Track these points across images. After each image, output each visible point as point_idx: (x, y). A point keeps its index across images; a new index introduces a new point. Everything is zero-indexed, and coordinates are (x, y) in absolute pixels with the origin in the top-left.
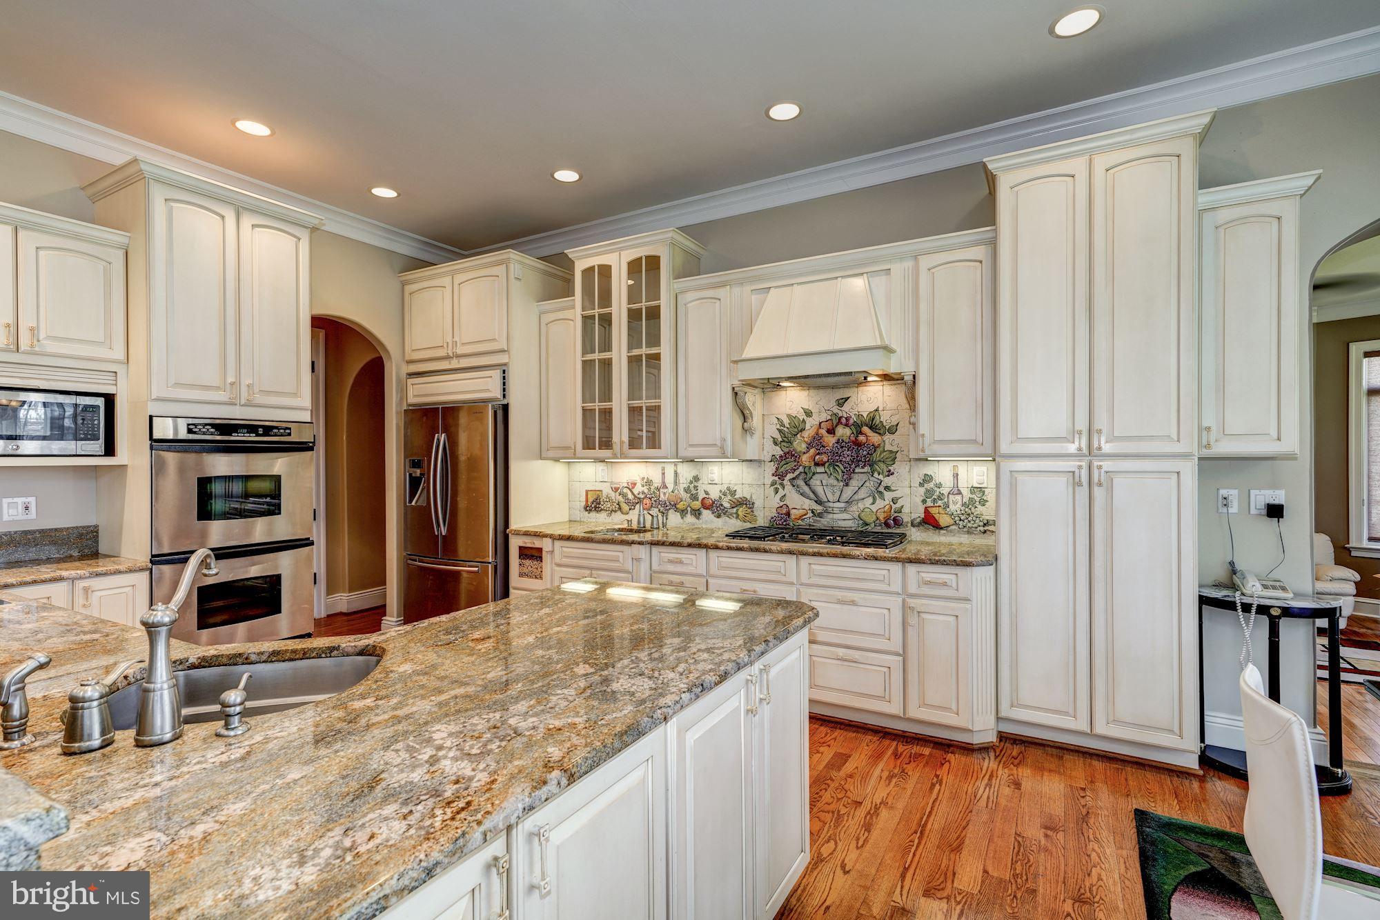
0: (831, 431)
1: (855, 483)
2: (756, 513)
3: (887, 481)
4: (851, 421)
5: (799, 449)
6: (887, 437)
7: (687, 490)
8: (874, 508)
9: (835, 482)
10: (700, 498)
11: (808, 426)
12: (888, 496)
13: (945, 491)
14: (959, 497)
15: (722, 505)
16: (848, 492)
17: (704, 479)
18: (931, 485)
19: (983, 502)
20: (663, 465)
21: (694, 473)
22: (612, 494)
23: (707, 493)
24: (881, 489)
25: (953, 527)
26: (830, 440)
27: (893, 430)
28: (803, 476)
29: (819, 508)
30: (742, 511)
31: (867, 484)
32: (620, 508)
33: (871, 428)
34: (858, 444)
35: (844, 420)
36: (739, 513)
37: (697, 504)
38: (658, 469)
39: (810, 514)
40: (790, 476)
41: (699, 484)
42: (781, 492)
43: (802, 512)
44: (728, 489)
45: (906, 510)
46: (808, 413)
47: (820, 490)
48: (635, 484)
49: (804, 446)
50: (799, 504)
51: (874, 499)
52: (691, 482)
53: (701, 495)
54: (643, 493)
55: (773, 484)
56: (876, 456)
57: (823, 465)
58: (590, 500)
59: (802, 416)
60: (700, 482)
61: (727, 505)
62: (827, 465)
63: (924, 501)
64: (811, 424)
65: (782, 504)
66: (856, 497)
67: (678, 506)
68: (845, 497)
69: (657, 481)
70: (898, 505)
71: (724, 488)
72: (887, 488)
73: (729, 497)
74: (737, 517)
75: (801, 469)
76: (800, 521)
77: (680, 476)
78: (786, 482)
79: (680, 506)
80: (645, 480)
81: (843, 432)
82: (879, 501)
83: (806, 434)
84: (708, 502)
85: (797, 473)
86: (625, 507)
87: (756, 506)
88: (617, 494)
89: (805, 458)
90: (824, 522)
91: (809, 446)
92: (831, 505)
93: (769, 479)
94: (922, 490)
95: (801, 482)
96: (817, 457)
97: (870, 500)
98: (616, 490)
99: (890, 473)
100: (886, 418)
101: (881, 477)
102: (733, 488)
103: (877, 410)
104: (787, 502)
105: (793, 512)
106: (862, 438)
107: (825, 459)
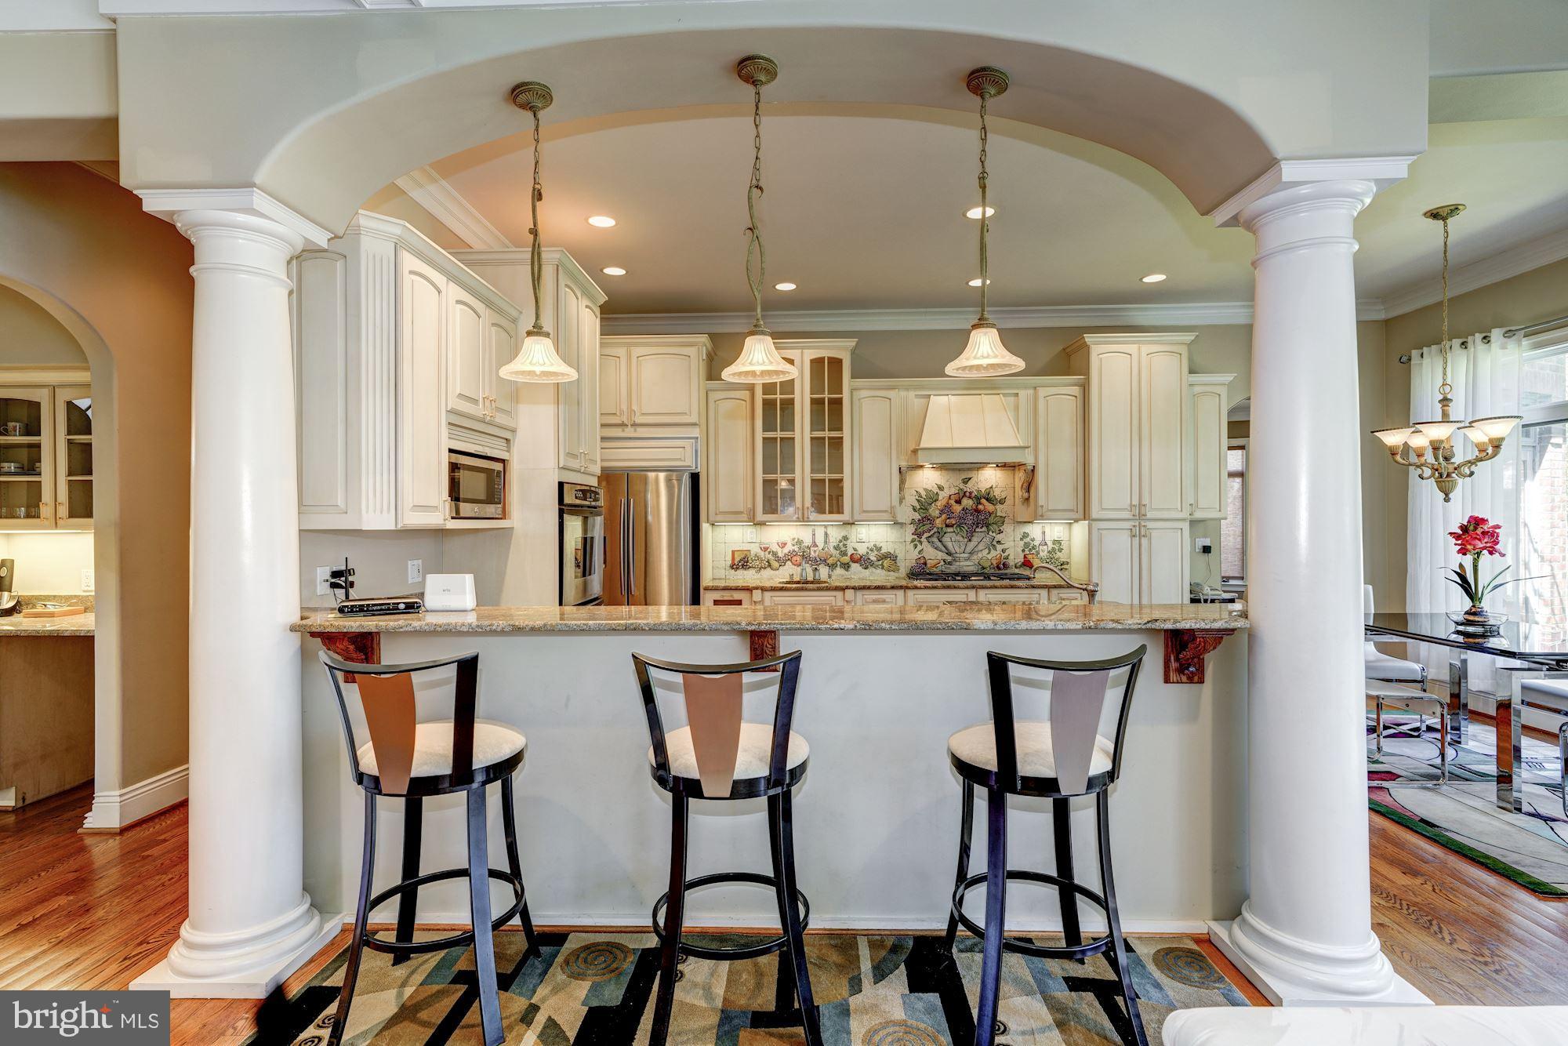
0: (958, 502)
1: (975, 540)
2: (899, 564)
3: (999, 537)
4: (973, 495)
5: (933, 514)
6: (999, 506)
7: (836, 548)
8: (989, 557)
9: (961, 539)
10: (849, 554)
11: (940, 498)
12: (999, 547)
13: (1037, 543)
14: (1045, 547)
15: (869, 559)
16: (971, 545)
17: (853, 538)
18: (1027, 540)
19: (1060, 550)
20: (813, 527)
21: (843, 533)
22: (762, 554)
23: (855, 550)
24: (995, 543)
25: (1042, 567)
26: (958, 508)
27: (1002, 502)
28: (937, 534)
29: (949, 558)
30: (886, 563)
31: (984, 540)
32: (770, 566)
33: (987, 500)
34: (977, 511)
35: (968, 494)
36: (885, 564)
37: (846, 559)
38: (809, 531)
39: (942, 563)
40: (926, 535)
41: (848, 542)
42: (919, 547)
43: (936, 561)
44: (875, 546)
45: (1011, 557)
46: (941, 488)
47: (950, 545)
48: (785, 544)
49: (938, 512)
50: (934, 556)
51: (990, 550)
52: (840, 541)
53: (850, 552)
54: (794, 551)
55: (912, 541)
56: (991, 520)
57: (952, 526)
58: (737, 559)
59: (936, 490)
60: (849, 541)
61: (873, 558)
62: (955, 526)
63: (1023, 551)
64: (943, 495)
65: (920, 556)
66: (976, 549)
67: (828, 562)
68: (969, 549)
69: (808, 541)
70: (1006, 554)
71: (871, 545)
72: (999, 542)
73: (876, 553)
74: (883, 568)
75: (935, 530)
76: (934, 569)
77: (830, 536)
78: (923, 539)
79: (830, 561)
80: (796, 540)
81: (967, 503)
82: (993, 551)
83: (939, 504)
84: (857, 557)
85: (932, 532)
86: (775, 564)
87: (898, 558)
88: (767, 553)
89: (938, 521)
90: (953, 569)
91: (942, 512)
92: (958, 555)
93: (909, 537)
94: (1022, 543)
95: (935, 540)
96: (948, 520)
97: (987, 551)
98: (766, 549)
99: (1001, 532)
100: (997, 493)
101: (994, 534)
102: (879, 545)
103: (991, 487)
104: (924, 554)
105: (928, 562)
106: (980, 507)
107: (954, 522)
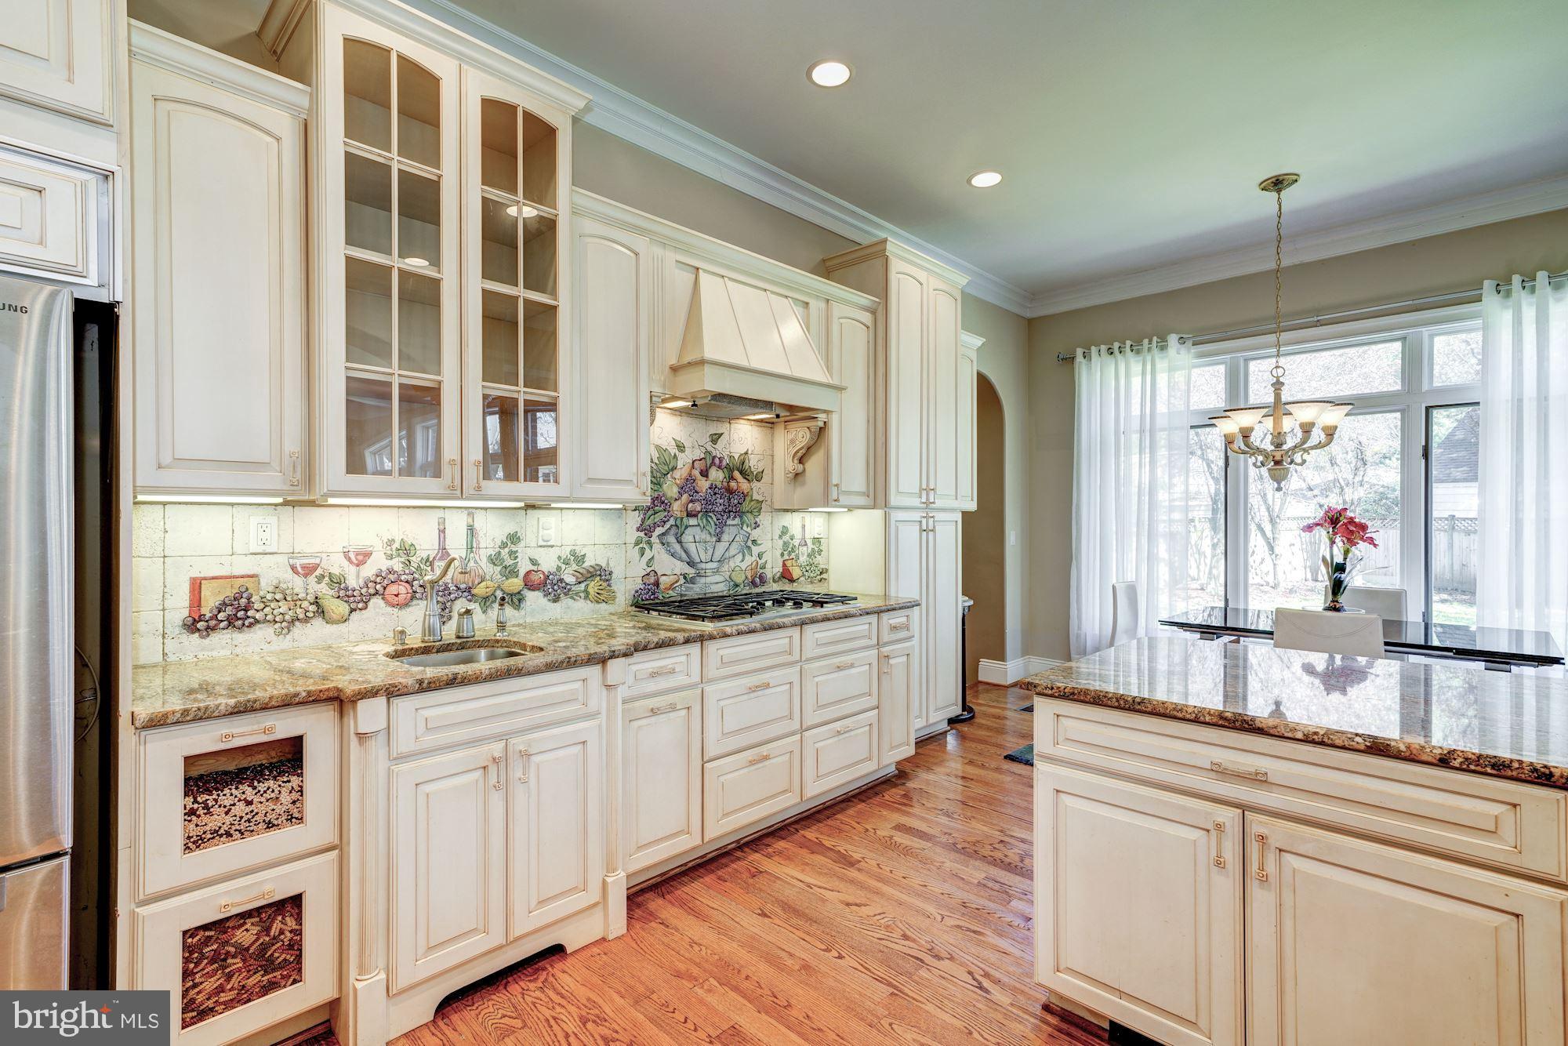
0: (705, 474)
1: (726, 537)
2: (614, 587)
3: (755, 534)
4: (724, 463)
5: (669, 494)
6: (755, 484)
7: (494, 560)
8: (744, 566)
9: (708, 538)
10: (522, 573)
11: (680, 465)
12: (755, 550)
13: (796, 542)
14: (805, 548)
15: (561, 580)
16: (721, 547)
17: (530, 538)
18: (786, 538)
19: (820, 552)
20: (440, 513)
21: (510, 528)
22: (297, 584)
23: (534, 562)
24: (749, 543)
25: (802, 579)
26: (703, 484)
27: (759, 477)
28: (674, 529)
29: (691, 572)
30: (593, 586)
31: (737, 538)
32: (321, 612)
33: (741, 472)
34: (730, 491)
35: (717, 461)
36: (590, 590)
37: (516, 584)
38: (431, 522)
39: (682, 581)
40: (659, 531)
41: (519, 548)
42: (648, 554)
43: (673, 578)
44: (573, 553)
45: (768, 566)
46: (681, 447)
47: (692, 548)
48: (368, 555)
49: (675, 490)
50: (670, 568)
51: (744, 556)
52: (504, 545)
53: (524, 567)
54: (390, 571)
55: (637, 544)
56: (746, 506)
57: (695, 516)
58: (210, 601)
59: (673, 451)
60: (522, 544)
61: (570, 579)
62: (700, 515)
63: (782, 555)
64: (684, 460)
65: (649, 569)
66: (727, 555)
67: (474, 591)
68: (717, 556)
69: (427, 545)
70: (763, 561)
71: (565, 552)
72: (754, 542)
73: (574, 567)
74: (587, 597)
75: (672, 521)
76: (670, 592)
77: (481, 534)
78: (654, 539)
79: (480, 590)
80: (397, 545)
81: (717, 475)
82: (748, 557)
83: (677, 474)
84: (537, 578)
85: (667, 526)
86: (338, 608)
87: (614, 576)
88: (312, 579)
89: (676, 507)
90: (695, 591)
91: (682, 489)
92: (703, 566)
93: (633, 535)
94: (781, 543)
95: (671, 539)
96: (690, 505)
97: (740, 557)
98: (309, 570)
99: (757, 525)
100: (753, 463)
101: (749, 530)
102: (580, 551)
103: (746, 453)
104: (655, 567)
105: (662, 579)
106: (733, 484)
107: (699, 509)
